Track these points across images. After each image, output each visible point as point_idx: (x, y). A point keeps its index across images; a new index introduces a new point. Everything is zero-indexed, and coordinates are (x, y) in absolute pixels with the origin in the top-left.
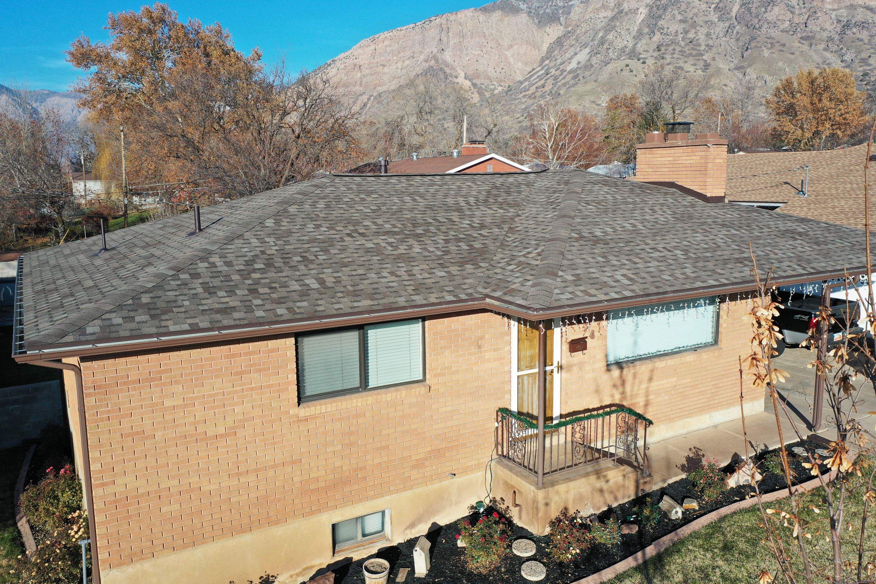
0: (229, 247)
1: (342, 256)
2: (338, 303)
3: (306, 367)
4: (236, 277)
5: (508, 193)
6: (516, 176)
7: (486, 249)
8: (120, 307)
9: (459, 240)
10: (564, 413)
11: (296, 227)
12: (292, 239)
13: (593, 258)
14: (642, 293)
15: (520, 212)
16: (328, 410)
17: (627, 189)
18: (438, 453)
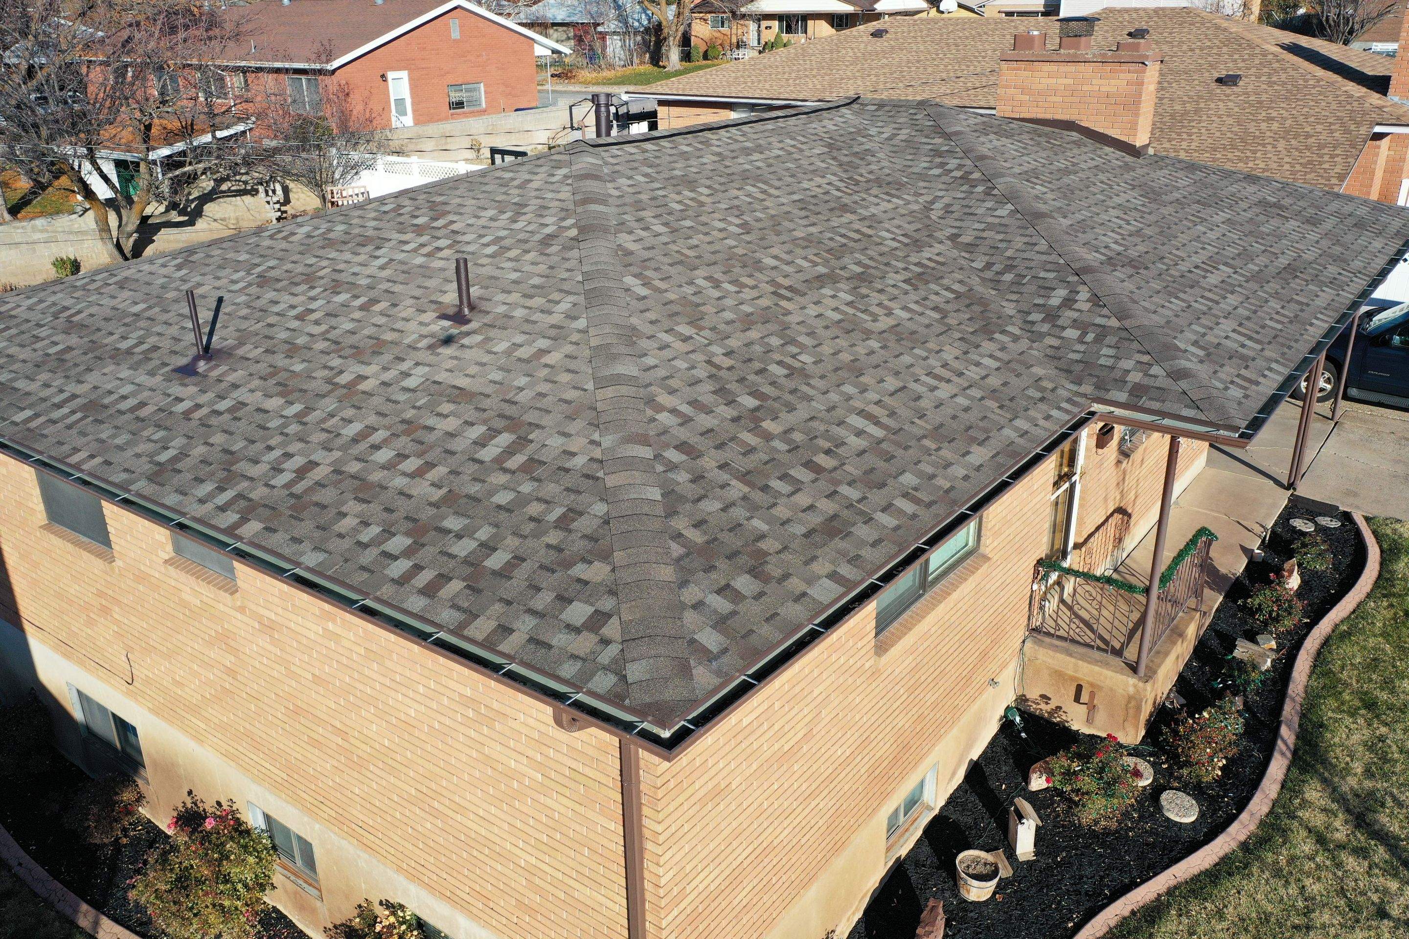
0: (648, 361)
1: (827, 349)
4: (749, 438)
8: (680, 566)
10: (1080, 540)
11: (687, 290)
12: (715, 322)
18: (984, 655)
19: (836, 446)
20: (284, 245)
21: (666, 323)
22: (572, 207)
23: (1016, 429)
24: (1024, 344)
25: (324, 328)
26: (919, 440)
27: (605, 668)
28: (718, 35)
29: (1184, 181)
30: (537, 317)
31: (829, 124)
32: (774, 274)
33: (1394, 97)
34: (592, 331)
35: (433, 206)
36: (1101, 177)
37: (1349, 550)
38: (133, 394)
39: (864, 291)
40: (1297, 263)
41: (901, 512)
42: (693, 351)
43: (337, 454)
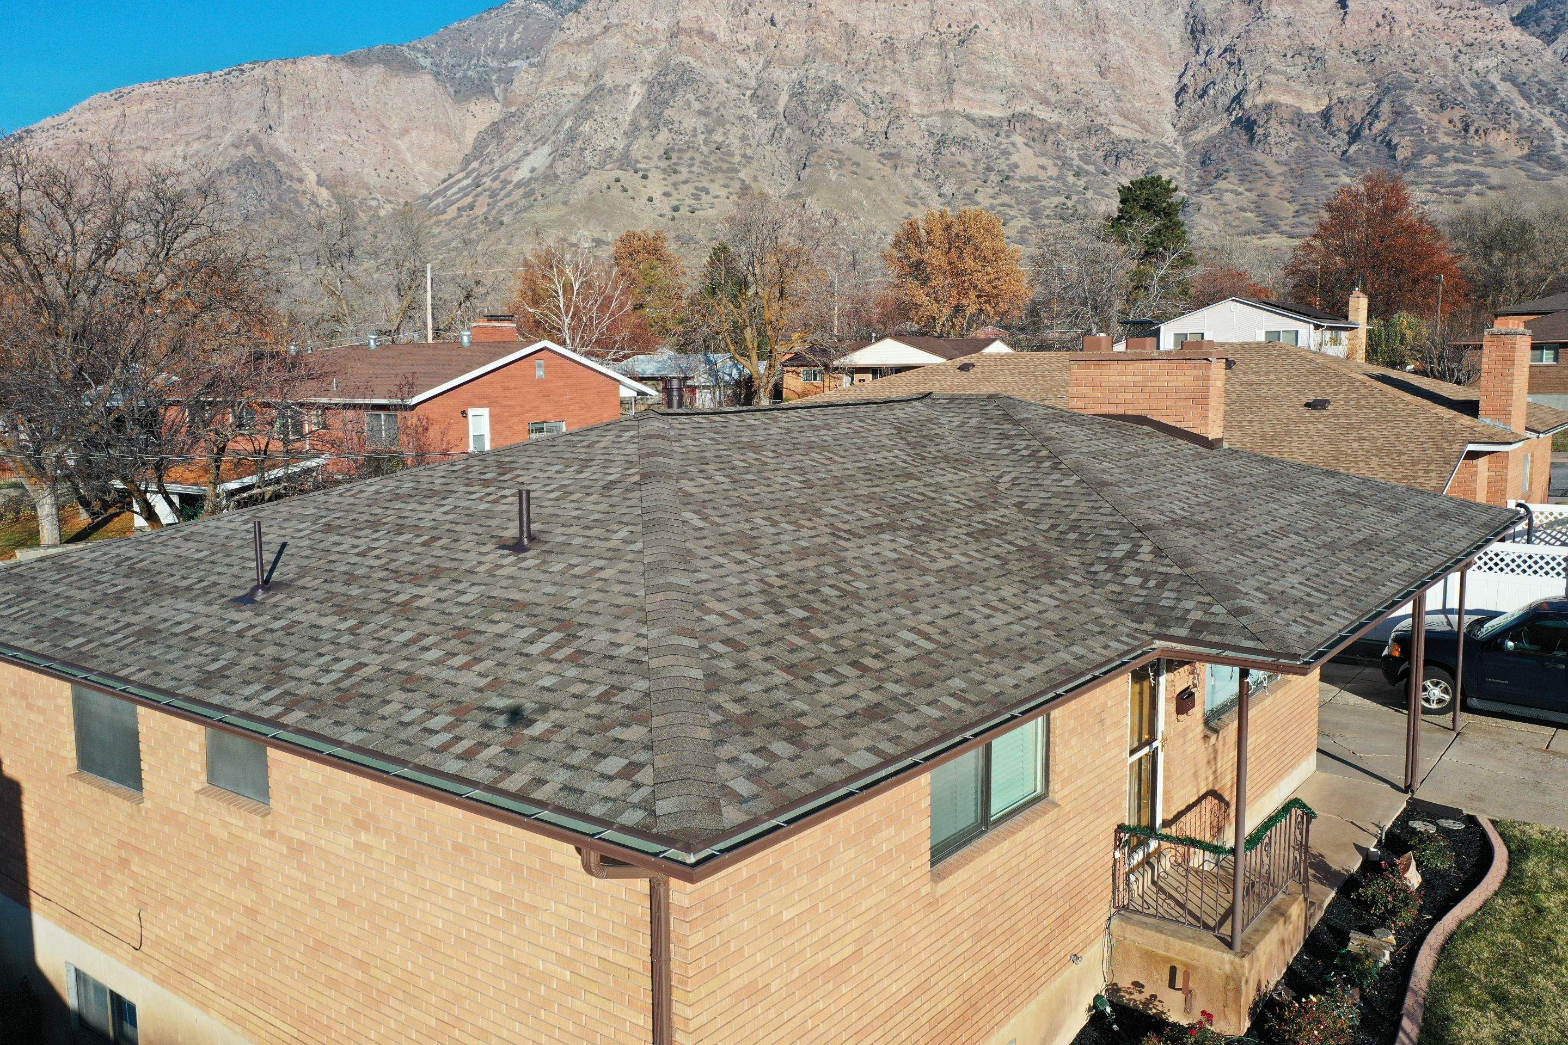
7: (1040, 549)
8: (717, 730)
9: (984, 533)
10: (1168, 817)
18: (1062, 921)
19: (885, 653)
20: (352, 500)
21: (722, 549)
22: (636, 459)
23: (1072, 653)
24: (1086, 589)
25: (383, 561)
26: (970, 654)
27: (635, 806)
28: (808, 387)
29: (1258, 471)
30: (595, 543)
31: (900, 412)
32: (833, 520)
33: (1485, 419)
34: (646, 552)
35: (501, 465)
36: (1171, 460)
37: (1474, 850)
38: (188, 620)
39: (924, 539)
40: (1373, 539)
41: (946, 707)
42: (746, 572)
43: (385, 657)
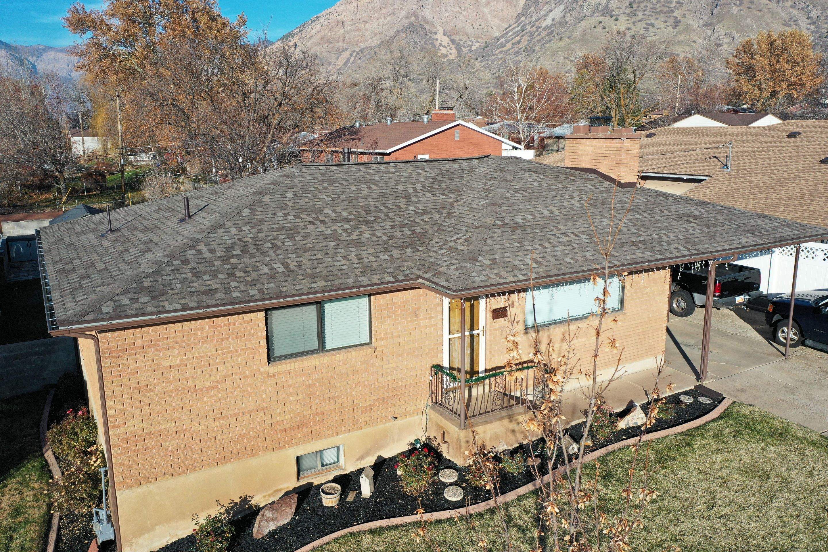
0: (212, 235)
1: (305, 242)
2: (299, 284)
3: (274, 334)
4: (218, 263)
5: (452, 179)
6: (461, 161)
7: (425, 234)
8: (127, 290)
9: (403, 225)
10: (488, 368)
11: (268, 216)
12: (264, 228)
13: (510, 244)
14: (544, 275)
15: (459, 198)
16: (293, 368)
17: (553, 176)
18: (382, 400)
22: (263, 185)
34: (205, 224)
37: (698, 414)
38: (83, 241)
